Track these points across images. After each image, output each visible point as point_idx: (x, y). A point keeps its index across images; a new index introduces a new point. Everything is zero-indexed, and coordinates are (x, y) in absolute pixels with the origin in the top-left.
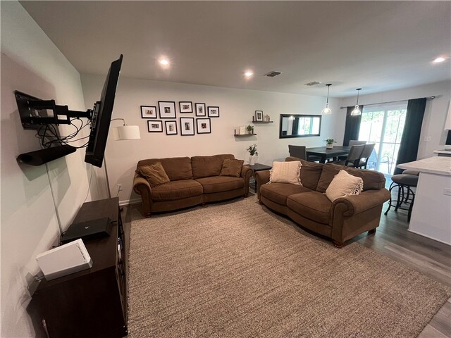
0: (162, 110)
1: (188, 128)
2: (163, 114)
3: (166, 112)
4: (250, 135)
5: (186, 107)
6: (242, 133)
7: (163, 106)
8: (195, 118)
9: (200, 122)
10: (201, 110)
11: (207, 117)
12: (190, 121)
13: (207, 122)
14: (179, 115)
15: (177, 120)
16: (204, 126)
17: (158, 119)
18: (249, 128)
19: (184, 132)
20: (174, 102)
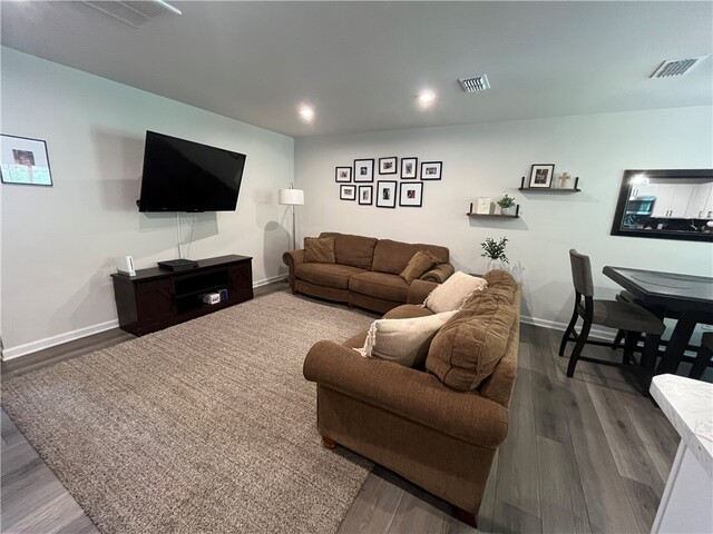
0: (358, 171)
1: (386, 197)
2: (359, 177)
3: (362, 173)
4: (504, 217)
5: (388, 166)
7: (359, 165)
8: (400, 181)
9: (406, 188)
10: (409, 169)
11: (418, 180)
12: (391, 187)
13: (417, 188)
14: (377, 177)
15: (375, 185)
16: (411, 194)
17: (353, 183)
18: (506, 203)
19: (382, 202)
20: (373, 160)
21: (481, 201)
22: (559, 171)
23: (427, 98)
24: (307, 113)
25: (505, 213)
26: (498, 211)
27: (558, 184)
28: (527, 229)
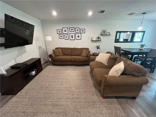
0: (64, 31)
1: (72, 37)
2: (64, 32)
3: (65, 31)
4: (98, 41)
5: (72, 30)
6: (95, 40)
7: (64, 29)
8: (75, 33)
9: (77, 35)
10: (77, 30)
11: (80, 33)
12: (73, 35)
13: (80, 35)
14: (69, 33)
15: (69, 34)
16: (78, 36)
17: (62, 34)
18: (98, 38)
19: (71, 39)
20: (68, 28)
21: (94, 38)
22: (107, 31)
23: (90, 13)
24: (55, 13)
25: (99, 40)
26: (97, 39)
27: (107, 34)
28: (102, 43)
